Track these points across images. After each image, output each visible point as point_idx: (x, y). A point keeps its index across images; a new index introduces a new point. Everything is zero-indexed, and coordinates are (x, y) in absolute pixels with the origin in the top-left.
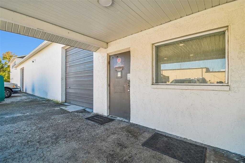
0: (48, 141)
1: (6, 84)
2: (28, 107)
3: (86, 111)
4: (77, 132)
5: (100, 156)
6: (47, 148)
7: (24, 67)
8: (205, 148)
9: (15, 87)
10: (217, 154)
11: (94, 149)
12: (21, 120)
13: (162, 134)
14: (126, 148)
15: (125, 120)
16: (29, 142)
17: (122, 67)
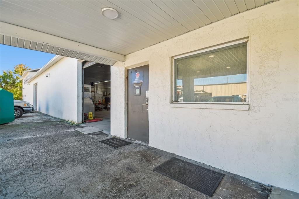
0: (53, 165)
1: (16, 103)
2: (39, 128)
3: (103, 133)
4: (87, 156)
5: (105, 180)
6: (51, 171)
7: (37, 83)
8: (223, 174)
9: (27, 106)
10: (234, 182)
11: (100, 173)
12: (30, 142)
13: (181, 159)
14: (135, 173)
15: (144, 144)
16: (34, 165)
17: (140, 83)
